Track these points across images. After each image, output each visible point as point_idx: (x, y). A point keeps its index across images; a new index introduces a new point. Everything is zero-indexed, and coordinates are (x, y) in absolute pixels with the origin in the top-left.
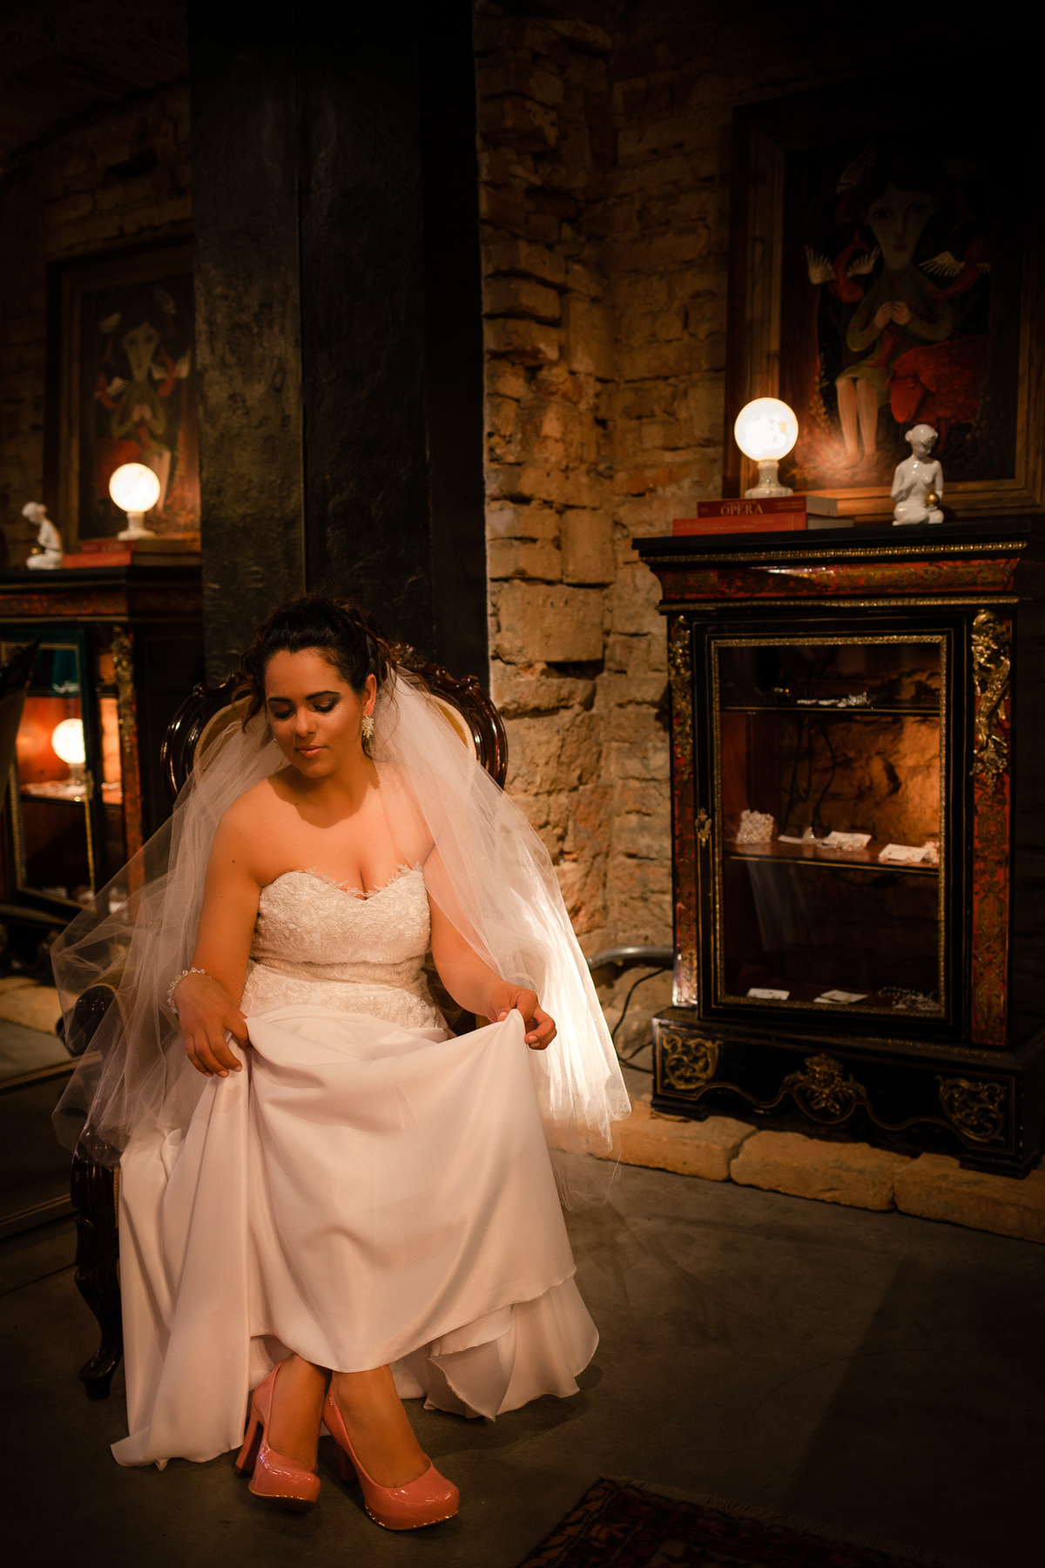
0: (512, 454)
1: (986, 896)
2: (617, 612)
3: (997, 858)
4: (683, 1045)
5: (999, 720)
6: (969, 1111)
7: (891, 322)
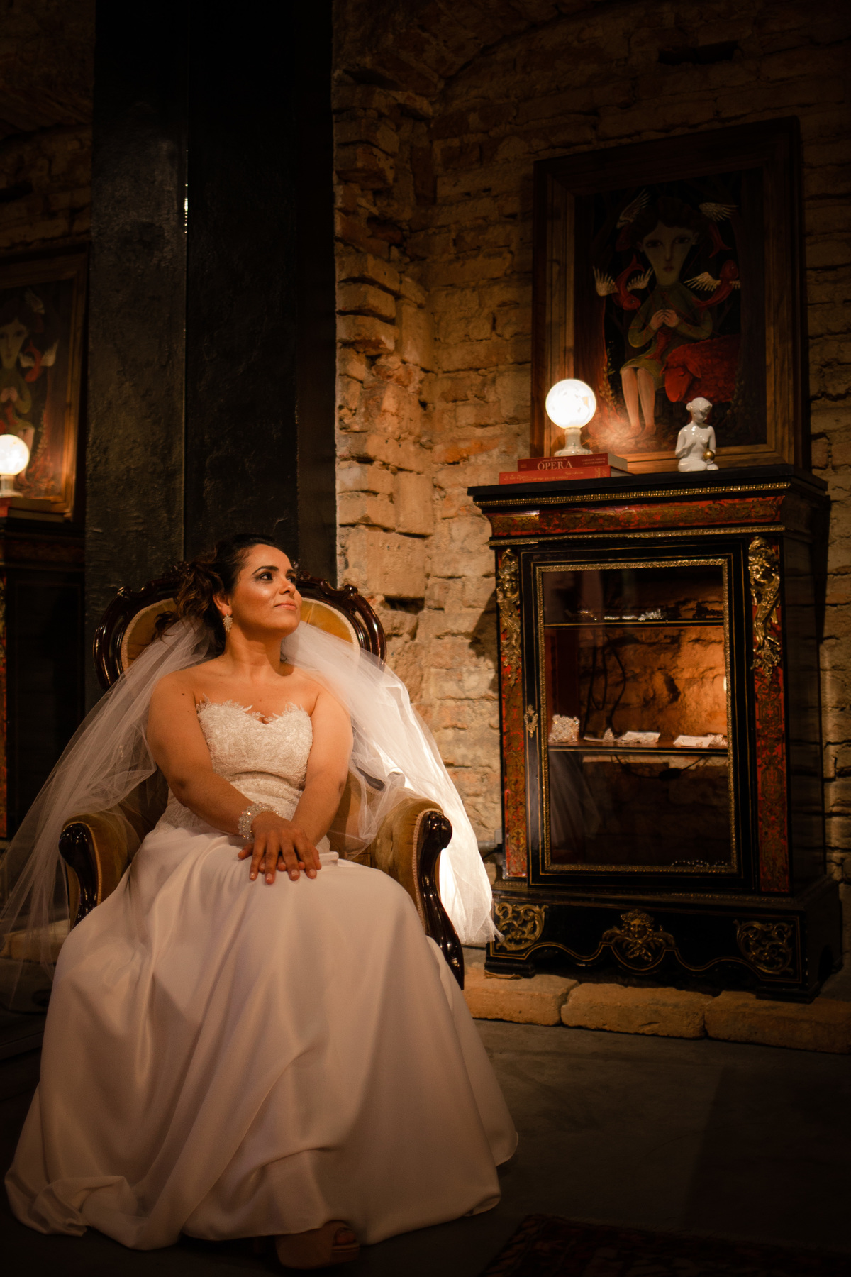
0: (357, 423)
1: (767, 769)
2: (436, 559)
3: (775, 736)
4: (513, 911)
5: (772, 625)
6: (762, 949)
7: (664, 325)
